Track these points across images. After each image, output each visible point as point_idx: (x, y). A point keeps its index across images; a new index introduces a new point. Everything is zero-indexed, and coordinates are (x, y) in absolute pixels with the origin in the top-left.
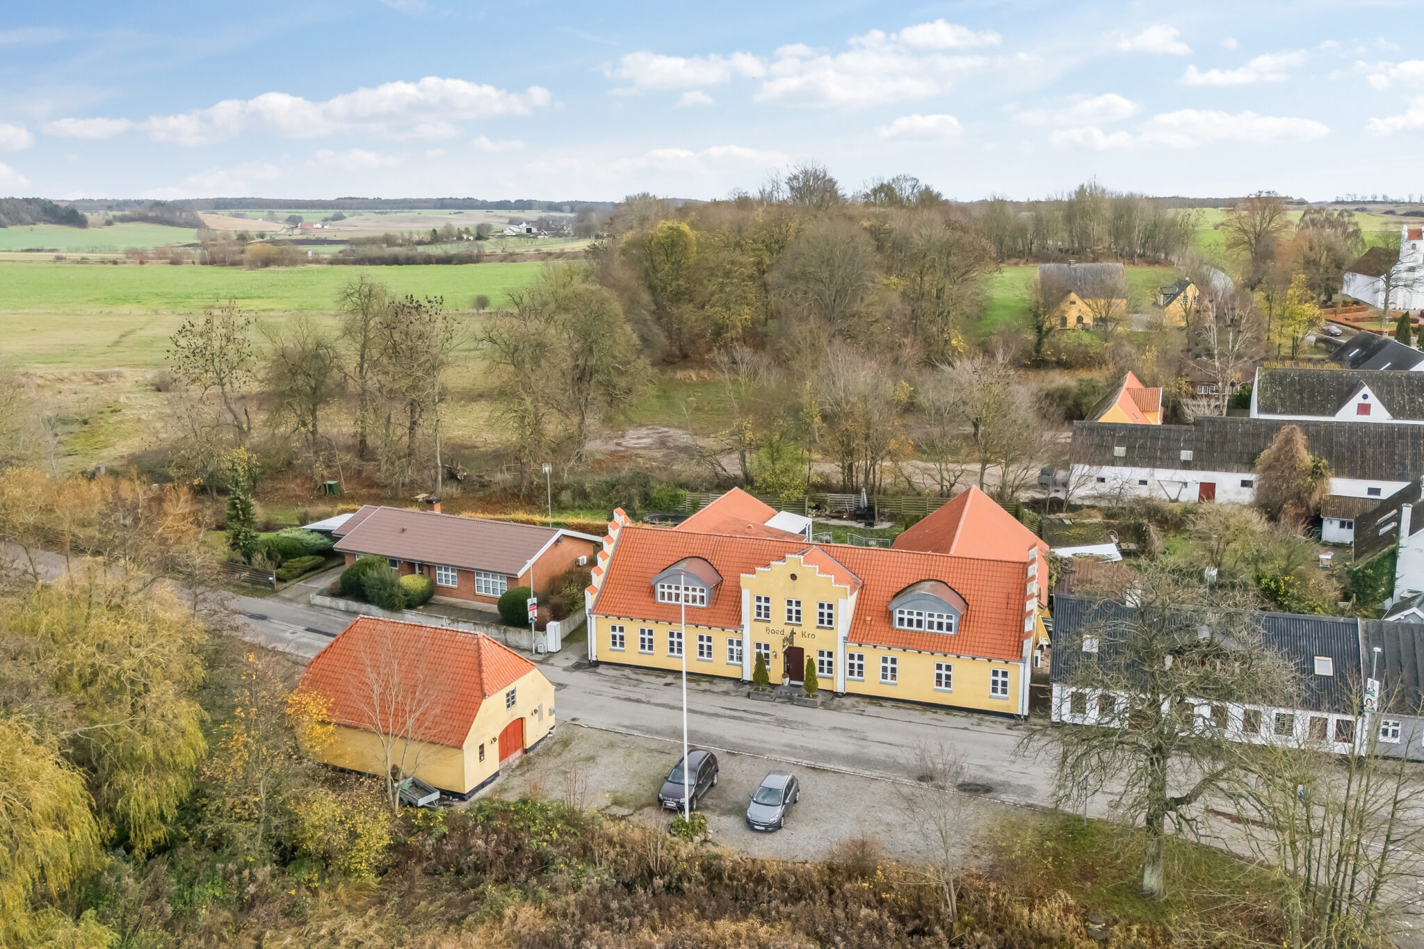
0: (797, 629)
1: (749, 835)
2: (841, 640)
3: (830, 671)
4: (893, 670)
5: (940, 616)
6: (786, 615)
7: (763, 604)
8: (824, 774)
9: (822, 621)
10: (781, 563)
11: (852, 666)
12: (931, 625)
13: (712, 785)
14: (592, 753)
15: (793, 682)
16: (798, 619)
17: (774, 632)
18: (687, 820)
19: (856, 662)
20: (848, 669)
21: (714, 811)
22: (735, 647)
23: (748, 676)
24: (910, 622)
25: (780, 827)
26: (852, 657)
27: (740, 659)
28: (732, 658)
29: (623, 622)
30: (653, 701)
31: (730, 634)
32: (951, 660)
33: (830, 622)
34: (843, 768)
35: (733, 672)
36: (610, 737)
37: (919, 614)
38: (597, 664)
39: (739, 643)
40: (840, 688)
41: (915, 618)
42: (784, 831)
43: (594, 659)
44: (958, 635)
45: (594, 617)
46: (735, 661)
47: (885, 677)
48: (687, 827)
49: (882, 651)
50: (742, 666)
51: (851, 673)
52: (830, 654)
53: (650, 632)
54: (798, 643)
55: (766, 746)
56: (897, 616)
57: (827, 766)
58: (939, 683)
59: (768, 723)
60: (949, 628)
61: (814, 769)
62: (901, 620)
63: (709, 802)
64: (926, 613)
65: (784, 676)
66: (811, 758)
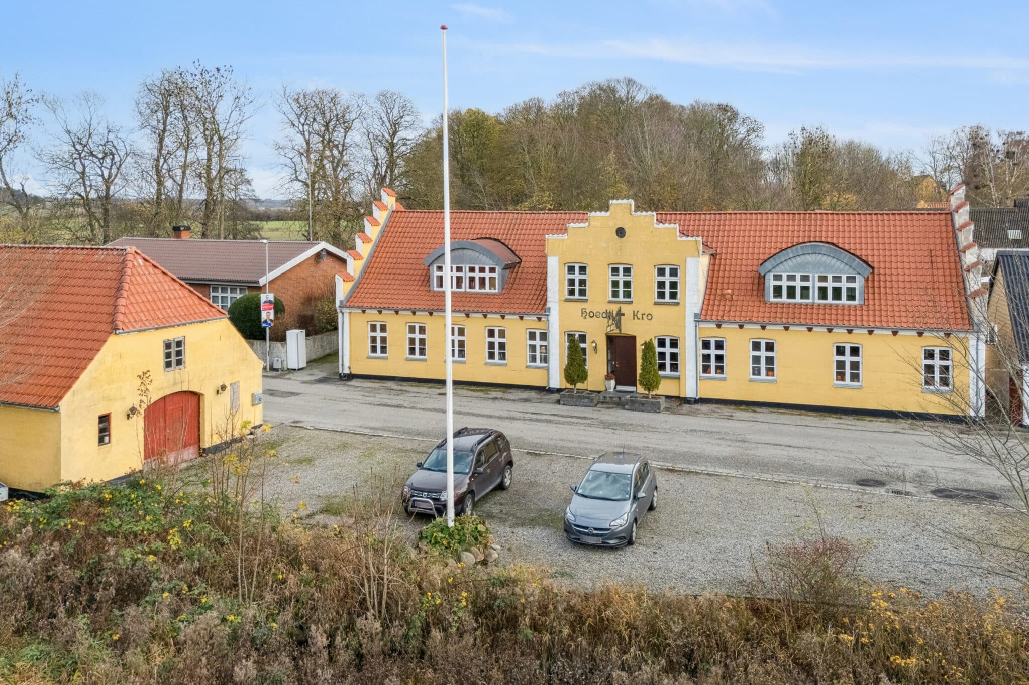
0: (626, 309)
1: (571, 555)
2: (690, 320)
3: (674, 367)
4: (770, 360)
5: (837, 279)
6: (610, 289)
7: (577, 276)
8: (694, 477)
9: (661, 295)
10: (603, 214)
11: (707, 358)
12: (823, 292)
13: (501, 487)
14: (309, 455)
15: (620, 388)
16: (628, 294)
17: (592, 315)
18: (451, 524)
19: (713, 352)
20: (701, 363)
21: (503, 521)
22: (538, 342)
23: (557, 380)
24: (791, 292)
25: (630, 543)
26: (706, 345)
27: (545, 359)
28: (533, 359)
29: (388, 318)
30: (419, 406)
31: (531, 322)
32: (859, 337)
33: (673, 295)
34: (724, 471)
35: (534, 378)
36: (345, 438)
37: (805, 278)
38: (351, 377)
39: (544, 336)
40: (690, 393)
41: (798, 284)
42: (638, 549)
43: (347, 371)
44: (865, 305)
45: (345, 310)
46: (538, 363)
47: (756, 371)
48: (451, 536)
49: (753, 332)
50: (547, 369)
51: (706, 369)
52: (674, 344)
53: (422, 330)
54: (628, 327)
55: (589, 446)
56: (771, 283)
57: (693, 468)
58: (841, 376)
59: (589, 425)
60: (851, 296)
61: (671, 471)
62: (778, 291)
63: (496, 510)
64: (814, 276)
65: (608, 378)
66: (665, 459)
